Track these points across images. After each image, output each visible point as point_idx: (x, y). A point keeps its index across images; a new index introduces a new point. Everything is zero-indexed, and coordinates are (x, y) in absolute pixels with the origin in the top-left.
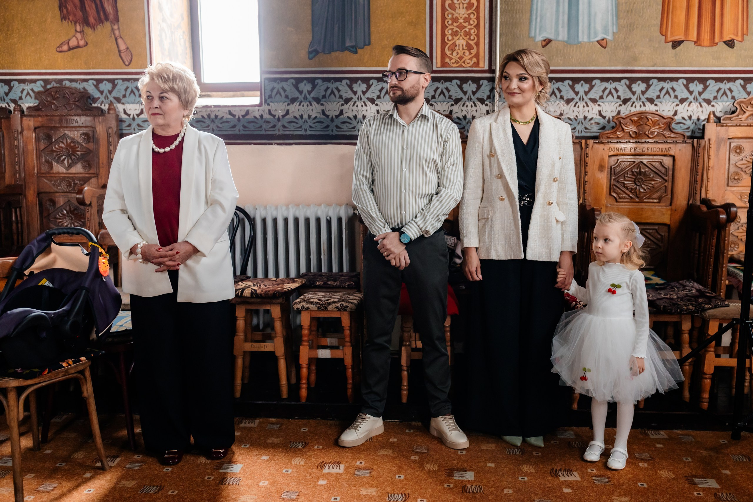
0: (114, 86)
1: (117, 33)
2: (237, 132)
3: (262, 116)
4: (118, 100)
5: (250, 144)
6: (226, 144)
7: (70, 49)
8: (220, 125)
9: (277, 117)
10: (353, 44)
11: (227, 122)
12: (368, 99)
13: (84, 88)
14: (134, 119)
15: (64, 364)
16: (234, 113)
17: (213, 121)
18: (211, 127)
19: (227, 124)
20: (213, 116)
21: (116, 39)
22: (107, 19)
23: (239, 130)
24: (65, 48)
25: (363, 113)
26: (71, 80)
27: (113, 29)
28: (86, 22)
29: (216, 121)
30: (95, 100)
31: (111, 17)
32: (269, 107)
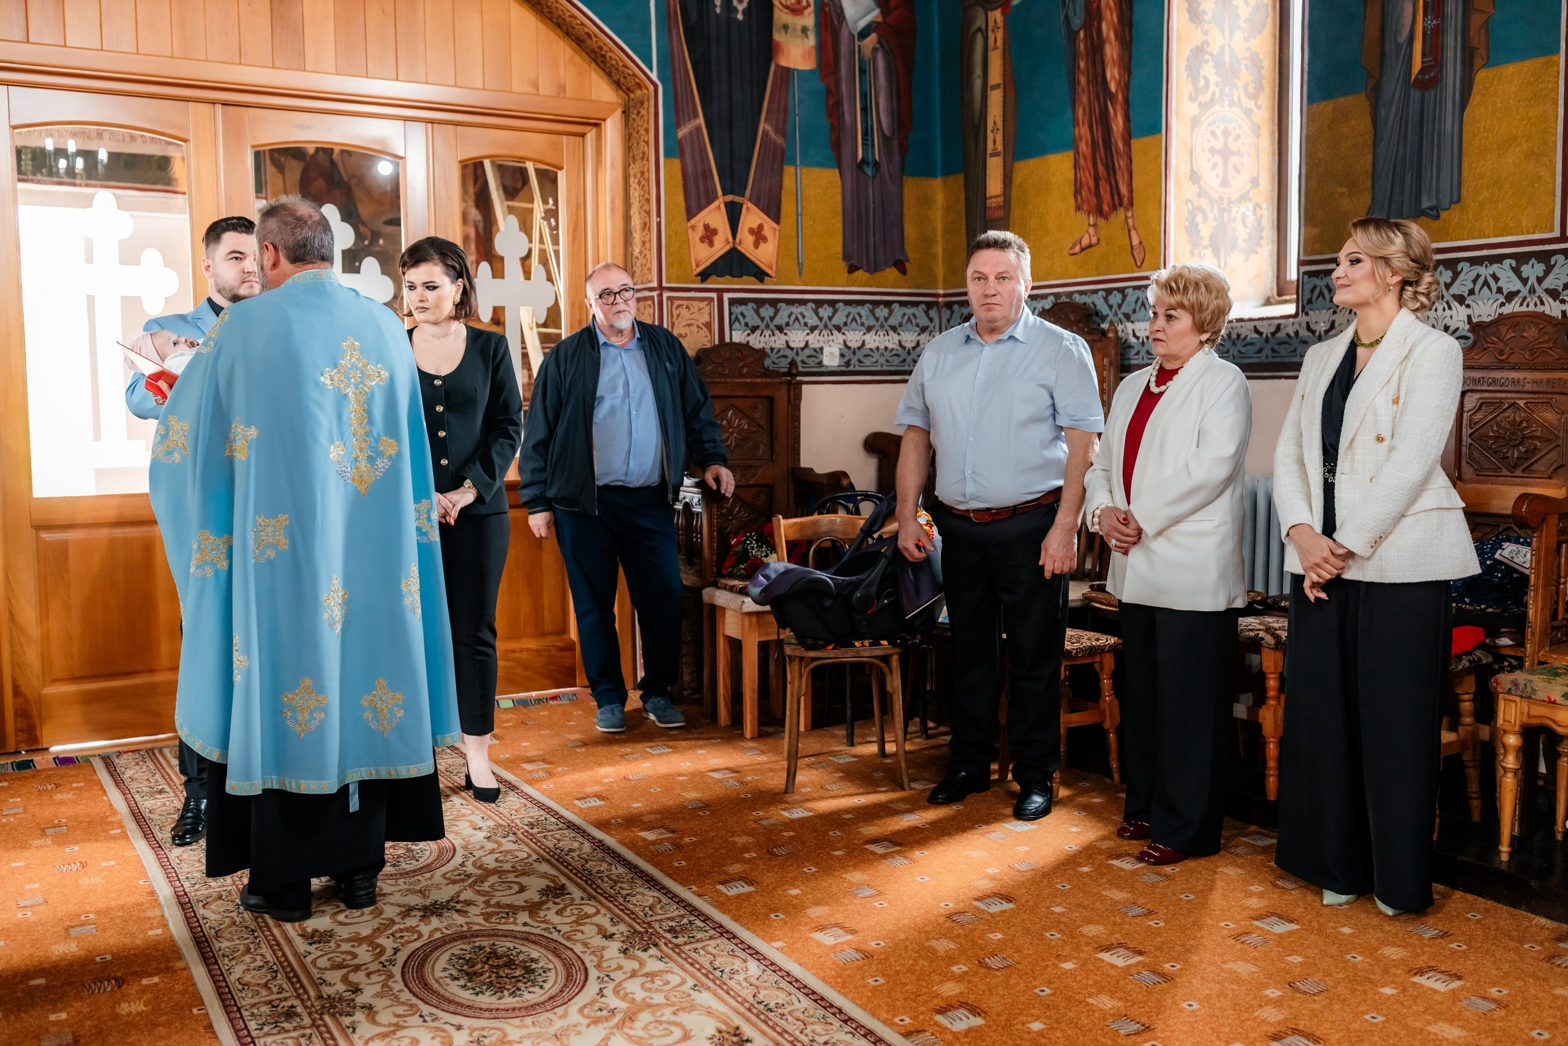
0: (1124, 297)
1: (1130, 221)
2: (1263, 360)
3: (1297, 333)
4: (1127, 317)
5: (1279, 378)
6: (1248, 378)
7: (1082, 250)
8: (1243, 350)
9: (1317, 333)
10: (1434, 203)
11: (1252, 344)
12: (1454, 296)
13: (1093, 303)
14: (1143, 343)
15: (857, 644)
16: (1261, 330)
17: (1234, 343)
18: (1231, 353)
19: (1251, 347)
20: (1234, 336)
21: (1129, 231)
22: (1121, 204)
23: (1267, 357)
24: (1077, 249)
25: (1445, 321)
26: (1081, 293)
27: (1126, 217)
28: (1100, 212)
29: (1238, 343)
30: (1103, 318)
31: (1125, 200)
32: (1307, 319)
